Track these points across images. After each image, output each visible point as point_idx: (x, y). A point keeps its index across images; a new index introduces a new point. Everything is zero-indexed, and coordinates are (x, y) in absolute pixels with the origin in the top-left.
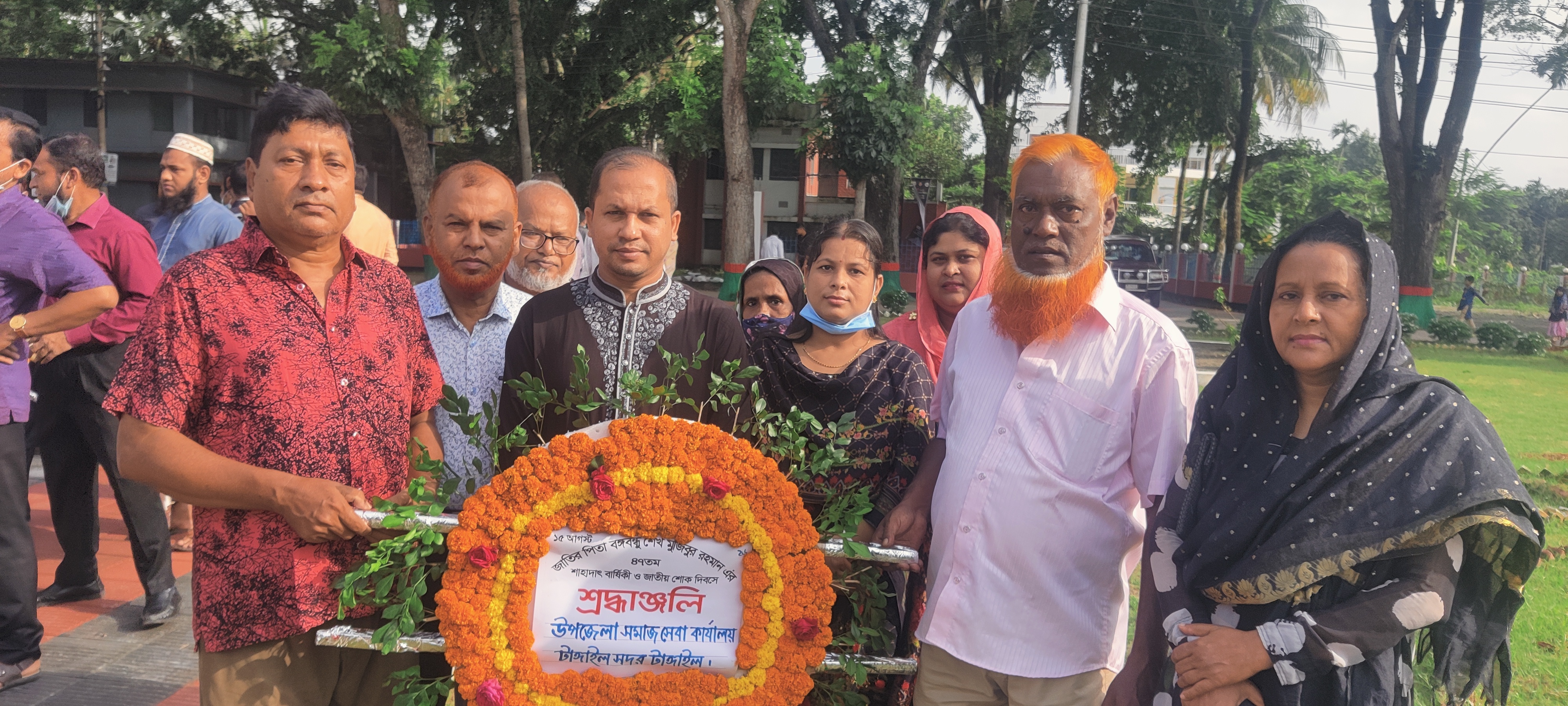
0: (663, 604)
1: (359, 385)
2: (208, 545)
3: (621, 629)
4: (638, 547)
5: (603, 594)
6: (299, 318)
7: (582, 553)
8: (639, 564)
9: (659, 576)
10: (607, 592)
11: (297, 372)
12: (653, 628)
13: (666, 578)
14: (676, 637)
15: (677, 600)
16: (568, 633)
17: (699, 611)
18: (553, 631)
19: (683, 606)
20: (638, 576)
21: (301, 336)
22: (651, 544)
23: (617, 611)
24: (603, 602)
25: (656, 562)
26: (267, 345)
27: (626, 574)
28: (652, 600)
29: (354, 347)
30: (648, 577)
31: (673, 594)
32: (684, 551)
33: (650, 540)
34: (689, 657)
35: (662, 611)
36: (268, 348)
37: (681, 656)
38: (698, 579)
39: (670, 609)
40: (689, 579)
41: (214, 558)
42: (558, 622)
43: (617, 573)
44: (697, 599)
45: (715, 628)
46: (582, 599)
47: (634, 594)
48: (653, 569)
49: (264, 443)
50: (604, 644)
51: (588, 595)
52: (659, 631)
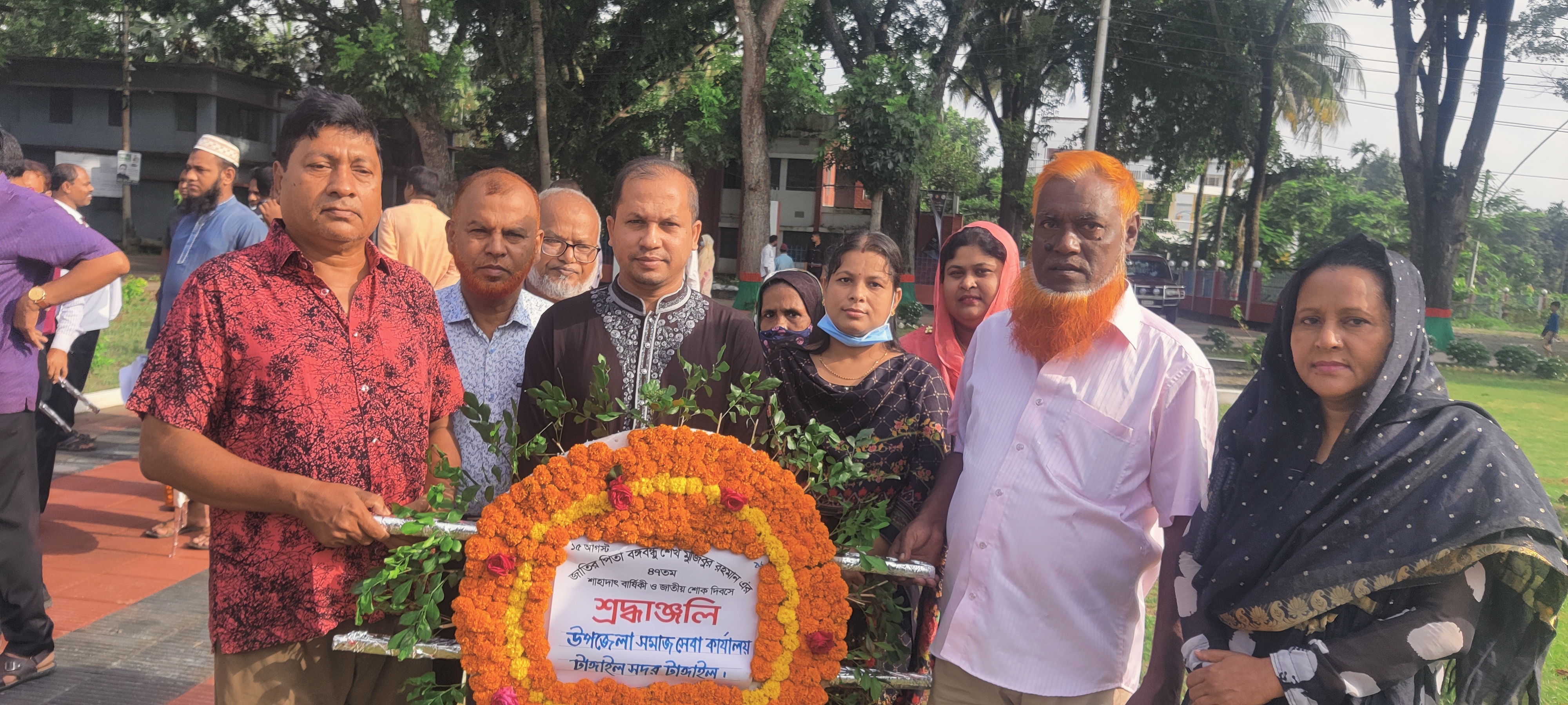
0: (679, 615)
1: (379, 391)
2: (227, 547)
3: (636, 639)
4: (655, 557)
5: (619, 604)
6: (322, 323)
7: (599, 563)
8: (656, 574)
9: (675, 587)
10: (623, 602)
11: (319, 378)
12: (668, 638)
13: (682, 589)
14: (691, 649)
15: (693, 611)
16: (584, 642)
17: (715, 623)
18: (569, 640)
19: (699, 617)
20: (654, 587)
21: (324, 341)
22: (668, 555)
23: (633, 621)
24: (619, 612)
25: (673, 573)
26: (290, 350)
27: (643, 584)
28: (668, 611)
29: (376, 353)
30: (664, 587)
31: (688, 605)
32: (701, 562)
33: (667, 551)
34: (704, 668)
35: (677, 622)
36: (292, 353)
37: (696, 667)
38: (714, 590)
39: (686, 620)
40: (705, 590)
41: (233, 559)
42: (574, 631)
43: (634, 583)
44: (712, 611)
45: (730, 640)
46: (598, 608)
47: (650, 604)
48: (669, 580)
49: (285, 447)
50: (619, 653)
51: (604, 605)
52: (674, 642)
